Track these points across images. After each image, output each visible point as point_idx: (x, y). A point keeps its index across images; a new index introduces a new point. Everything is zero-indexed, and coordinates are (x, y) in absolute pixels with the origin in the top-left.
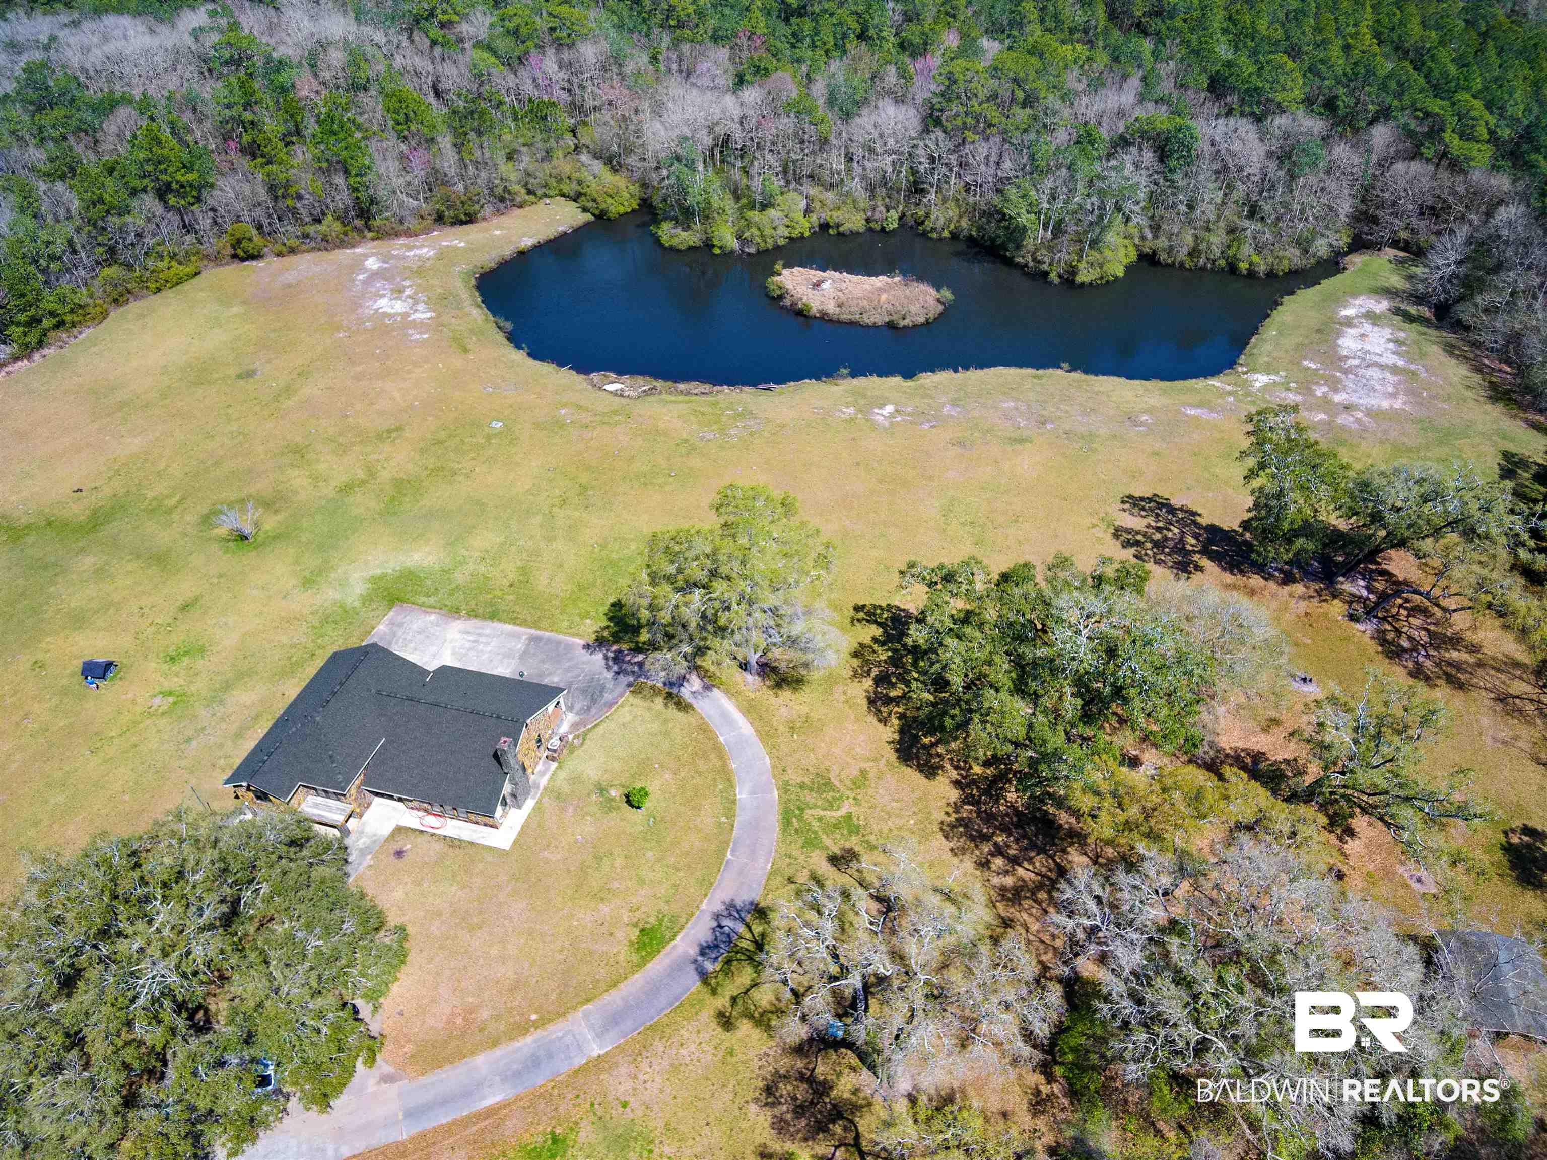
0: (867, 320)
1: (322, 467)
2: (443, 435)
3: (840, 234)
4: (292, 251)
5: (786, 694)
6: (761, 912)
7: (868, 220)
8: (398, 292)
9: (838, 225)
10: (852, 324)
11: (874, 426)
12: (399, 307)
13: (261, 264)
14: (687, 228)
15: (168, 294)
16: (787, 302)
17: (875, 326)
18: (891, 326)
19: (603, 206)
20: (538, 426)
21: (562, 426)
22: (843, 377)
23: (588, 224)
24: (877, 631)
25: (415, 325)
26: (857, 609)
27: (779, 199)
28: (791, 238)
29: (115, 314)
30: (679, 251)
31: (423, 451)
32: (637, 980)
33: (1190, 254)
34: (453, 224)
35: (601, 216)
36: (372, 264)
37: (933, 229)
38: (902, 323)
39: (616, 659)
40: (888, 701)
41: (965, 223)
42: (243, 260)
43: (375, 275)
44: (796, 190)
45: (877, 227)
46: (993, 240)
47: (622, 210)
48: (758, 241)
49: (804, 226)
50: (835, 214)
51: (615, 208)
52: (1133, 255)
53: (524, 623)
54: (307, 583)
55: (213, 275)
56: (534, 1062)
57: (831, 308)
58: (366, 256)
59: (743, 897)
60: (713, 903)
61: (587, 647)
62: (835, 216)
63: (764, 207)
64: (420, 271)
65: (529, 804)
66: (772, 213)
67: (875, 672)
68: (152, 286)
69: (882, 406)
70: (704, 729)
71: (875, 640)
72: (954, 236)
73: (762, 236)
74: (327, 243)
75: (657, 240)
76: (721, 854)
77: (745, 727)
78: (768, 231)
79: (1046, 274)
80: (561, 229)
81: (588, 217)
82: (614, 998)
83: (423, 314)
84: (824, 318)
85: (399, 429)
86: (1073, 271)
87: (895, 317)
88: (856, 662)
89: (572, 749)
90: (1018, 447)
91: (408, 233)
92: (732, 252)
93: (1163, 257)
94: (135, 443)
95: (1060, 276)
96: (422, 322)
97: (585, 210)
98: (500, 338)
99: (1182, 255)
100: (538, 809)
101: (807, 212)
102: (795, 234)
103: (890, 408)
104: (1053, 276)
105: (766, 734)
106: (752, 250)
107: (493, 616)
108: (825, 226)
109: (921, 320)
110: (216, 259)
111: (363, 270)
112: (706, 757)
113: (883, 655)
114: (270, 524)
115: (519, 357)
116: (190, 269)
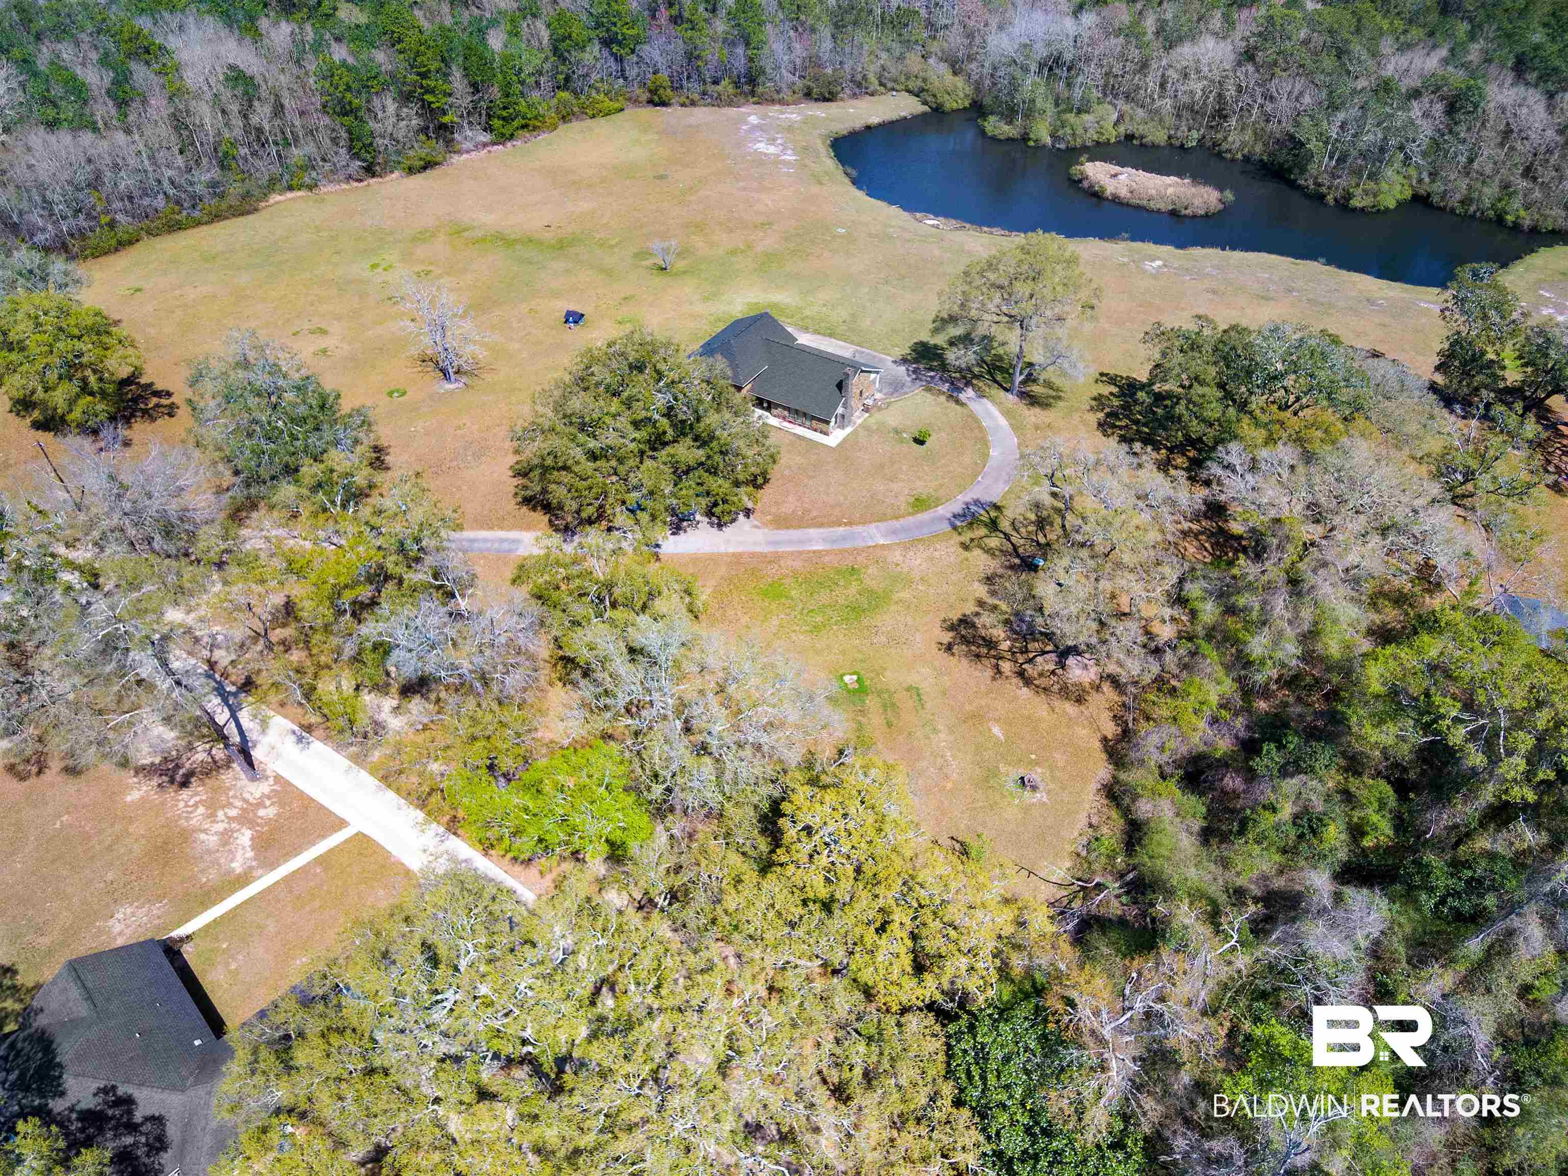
0: (1153, 205)
1: (715, 238)
2: (801, 231)
3: (1141, 145)
4: (693, 103)
5: (1037, 410)
6: (997, 508)
7: (1170, 137)
8: (772, 141)
9: (1142, 137)
10: (1139, 208)
11: (1144, 272)
12: (772, 150)
13: (669, 110)
14: (1010, 123)
15: (601, 121)
16: (1085, 184)
17: (1159, 211)
18: (1174, 213)
19: (940, 100)
20: (870, 235)
21: (891, 237)
22: (1124, 240)
23: (924, 114)
24: (1115, 390)
25: (784, 162)
26: (1102, 374)
27: (1095, 106)
28: (1098, 143)
29: (563, 128)
30: (1000, 140)
31: (786, 239)
32: (910, 519)
33: (1462, 202)
34: (816, 100)
35: (938, 110)
36: (753, 119)
37: (1230, 151)
38: (1183, 212)
39: (914, 372)
40: (1114, 426)
41: (1258, 148)
42: (656, 105)
43: (754, 128)
44: (1110, 103)
45: (1177, 143)
46: (1281, 165)
47: (955, 106)
48: (1068, 138)
49: (1111, 134)
50: (1141, 127)
51: (950, 104)
52: (1408, 194)
53: (852, 343)
54: (706, 299)
55: (631, 112)
56: (844, 538)
57: (1123, 193)
58: (749, 114)
59: (986, 498)
60: (969, 497)
61: (895, 362)
62: (1141, 129)
63: (1079, 111)
64: (790, 129)
65: (849, 430)
66: (1086, 117)
67: (1107, 410)
68: (590, 113)
69: (1153, 260)
70: (972, 416)
71: (1111, 394)
72: (1247, 159)
73: (1074, 134)
74: (719, 101)
75: (983, 132)
76: (976, 476)
77: (1003, 421)
78: (1080, 131)
79: (1322, 197)
80: (903, 114)
81: (926, 108)
82: (897, 524)
83: (789, 157)
84: (1116, 200)
85: (770, 224)
86: (1348, 196)
87: (1178, 207)
88: (1094, 403)
89: (880, 409)
90: (1263, 302)
91: (782, 102)
92: (1044, 146)
93: (1435, 199)
94: (585, 206)
95: (1336, 200)
96: (789, 162)
97: (925, 103)
98: (847, 180)
99: (1454, 201)
100: (855, 433)
101: (1116, 124)
102: (1103, 139)
103: (1159, 263)
104: (1330, 199)
105: (1016, 428)
106: (1062, 146)
107: (831, 335)
108: (1130, 137)
109: (1202, 212)
110: (636, 102)
111: (746, 123)
112: (972, 430)
113: (1116, 402)
114: (680, 265)
115: (860, 195)
116: (617, 105)
